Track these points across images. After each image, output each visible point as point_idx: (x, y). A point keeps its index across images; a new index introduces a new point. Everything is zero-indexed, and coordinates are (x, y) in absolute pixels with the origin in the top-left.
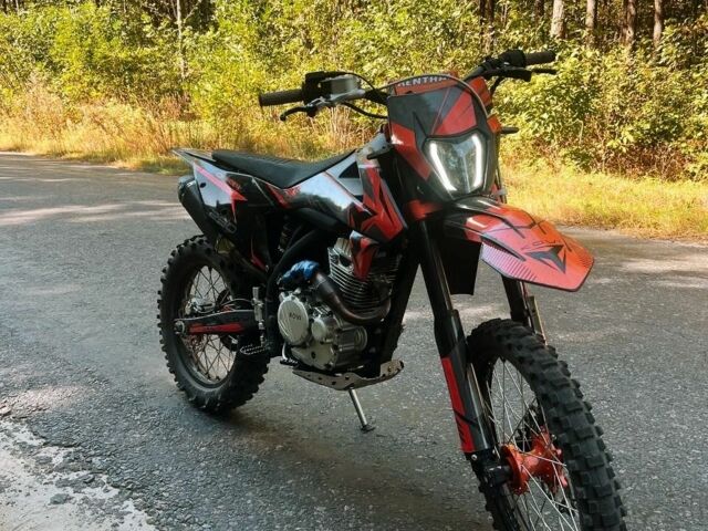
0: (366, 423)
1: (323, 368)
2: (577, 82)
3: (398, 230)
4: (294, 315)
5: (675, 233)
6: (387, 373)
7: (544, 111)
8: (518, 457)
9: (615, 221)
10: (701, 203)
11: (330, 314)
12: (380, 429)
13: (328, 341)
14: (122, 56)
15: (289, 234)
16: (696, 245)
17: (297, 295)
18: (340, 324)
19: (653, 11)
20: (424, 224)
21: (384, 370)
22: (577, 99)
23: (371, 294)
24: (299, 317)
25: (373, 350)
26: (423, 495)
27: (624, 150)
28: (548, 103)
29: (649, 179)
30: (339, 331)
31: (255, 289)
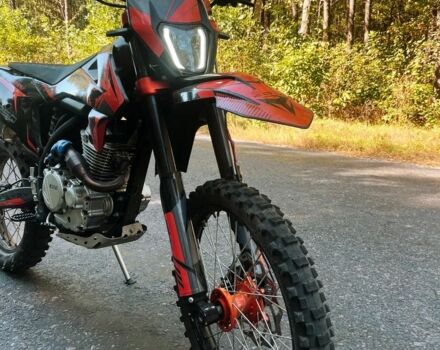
0: (129, 277)
1: (77, 230)
2: (315, 61)
3: (121, 103)
4: (53, 187)
5: (373, 154)
6: (129, 234)
7: (294, 79)
8: (229, 297)
9: (336, 147)
10: (390, 137)
11: (81, 184)
12: (140, 283)
13: (77, 206)
14: (26, 41)
15: (55, 122)
16: (386, 161)
17: (56, 170)
18: (89, 192)
19: (364, 24)
20: (153, 99)
21: (126, 230)
22: (315, 72)
23: (115, 168)
24: (56, 188)
25: (117, 215)
26: (158, 335)
27: (344, 105)
28: (296, 75)
29: (359, 124)
30: (88, 198)
31: (32, 169)
